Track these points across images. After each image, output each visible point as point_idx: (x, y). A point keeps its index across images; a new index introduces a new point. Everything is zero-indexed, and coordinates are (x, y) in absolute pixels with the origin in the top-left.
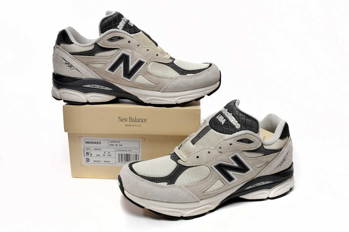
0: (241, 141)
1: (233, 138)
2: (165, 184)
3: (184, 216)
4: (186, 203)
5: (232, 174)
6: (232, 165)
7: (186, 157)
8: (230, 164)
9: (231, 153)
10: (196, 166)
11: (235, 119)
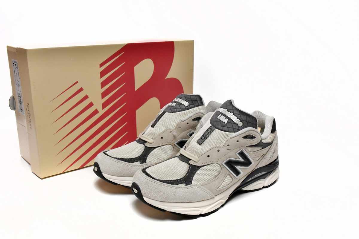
0: (246, 137)
1: (240, 136)
2: (183, 185)
3: (203, 213)
4: (203, 201)
5: (239, 169)
6: (239, 160)
7: (197, 157)
8: (238, 160)
9: (238, 149)
10: (208, 165)
11: (237, 118)
